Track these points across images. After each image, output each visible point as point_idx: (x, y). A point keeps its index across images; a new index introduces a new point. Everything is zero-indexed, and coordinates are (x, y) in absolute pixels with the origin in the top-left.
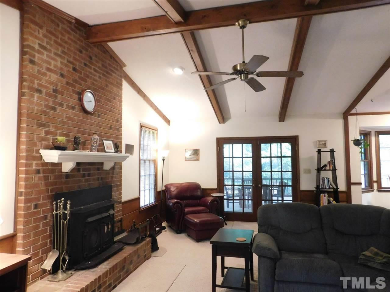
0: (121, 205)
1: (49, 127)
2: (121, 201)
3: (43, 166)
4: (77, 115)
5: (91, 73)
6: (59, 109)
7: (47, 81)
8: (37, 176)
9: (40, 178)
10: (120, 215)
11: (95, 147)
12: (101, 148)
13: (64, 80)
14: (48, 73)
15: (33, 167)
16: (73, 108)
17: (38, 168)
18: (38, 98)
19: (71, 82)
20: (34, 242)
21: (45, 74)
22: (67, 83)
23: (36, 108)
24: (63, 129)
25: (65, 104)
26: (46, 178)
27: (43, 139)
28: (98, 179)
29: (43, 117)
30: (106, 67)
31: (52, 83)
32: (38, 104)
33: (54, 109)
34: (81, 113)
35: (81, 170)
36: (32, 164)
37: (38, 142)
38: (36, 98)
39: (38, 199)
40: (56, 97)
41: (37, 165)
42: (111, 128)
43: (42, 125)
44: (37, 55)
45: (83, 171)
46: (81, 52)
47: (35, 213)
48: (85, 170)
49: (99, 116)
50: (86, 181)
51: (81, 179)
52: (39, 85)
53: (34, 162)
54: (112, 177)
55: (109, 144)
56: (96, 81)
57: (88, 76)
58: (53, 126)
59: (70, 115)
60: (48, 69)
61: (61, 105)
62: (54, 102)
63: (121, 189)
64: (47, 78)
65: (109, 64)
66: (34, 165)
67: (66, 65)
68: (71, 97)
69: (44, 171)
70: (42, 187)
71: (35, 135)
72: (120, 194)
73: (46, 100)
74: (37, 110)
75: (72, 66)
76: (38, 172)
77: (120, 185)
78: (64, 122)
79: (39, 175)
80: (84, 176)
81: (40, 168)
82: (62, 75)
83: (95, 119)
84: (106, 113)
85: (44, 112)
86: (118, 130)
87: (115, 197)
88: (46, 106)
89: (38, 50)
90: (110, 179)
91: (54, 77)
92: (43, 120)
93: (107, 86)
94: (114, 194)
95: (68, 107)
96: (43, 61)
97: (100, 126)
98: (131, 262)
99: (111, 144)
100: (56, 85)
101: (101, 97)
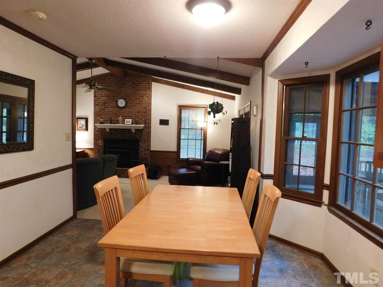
0: (150, 151)
1: (102, 116)
2: (150, 149)
4: (115, 110)
5: (124, 90)
6: (106, 109)
7: (101, 101)
8: (98, 132)
11: (121, 122)
13: (108, 98)
14: (101, 98)
16: (113, 107)
18: (98, 107)
19: (112, 97)
21: (100, 99)
22: (110, 99)
24: (108, 116)
25: (109, 107)
26: (101, 133)
28: (129, 136)
30: (134, 83)
31: (103, 101)
32: (97, 109)
33: (104, 109)
34: (118, 109)
35: (119, 131)
36: (96, 128)
37: (98, 121)
40: (105, 105)
42: (139, 112)
43: (99, 116)
44: (97, 93)
46: (117, 83)
49: (130, 108)
52: (98, 103)
54: (140, 136)
55: (129, 120)
56: (128, 92)
57: (122, 92)
59: (112, 110)
60: (101, 96)
61: (107, 107)
62: (104, 107)
64: (101, 100)
65: (138, 81)
67: (109, 92)
68: (112, 103)
70: (100, 136)
72: (148, 145)
73: (101, 107)
74: (98, 111)
76: (98, 131)
78: (109, 114)
80: (120, 134)
81: (99, 130)
82: (107, 96)
83: (125, 110)
84: (135, 106)
85: (100, 111)
86: (146, 112)
87: (143, 146)
88: (101, 109)
89: (97, 92)
90: (138, 137)
91: (104, 98)
92: (100, 114)
93: (136, 92)
94: (142, 145)
95: (111, 107)
96: (99, 94)
97: (131, 112)
98: (123, 173)
99: (130, 120)
100: (105, 101)
101: (131, 99)
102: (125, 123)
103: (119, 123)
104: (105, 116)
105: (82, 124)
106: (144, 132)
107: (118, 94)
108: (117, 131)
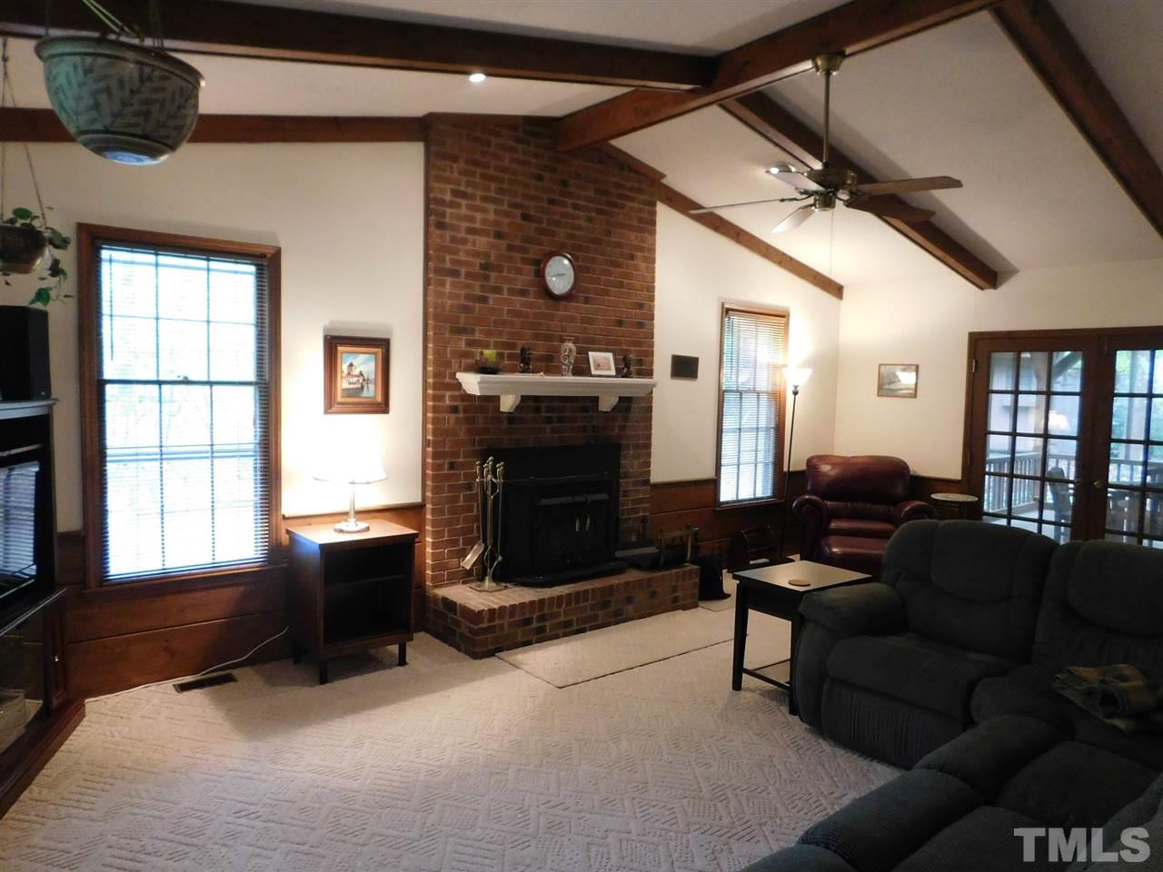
0: (649, 488)
1: (472, 332)
2: (649, 480)
3: (463, 401)
4: (531, 305)
5: (564, 215)
6: (492, 297)
7: (467, 253)
8: (454, 416)
9: (457, 420)
10: (644, 510)
11: (566, 365)
12: (582, 369)
13: (503, 243)
14: (470, 237)
15: (445, 402)
16: (523, 293)
17: (455, 404)
18: (453, 284)
19: (518, 243)
20: (449, 523)
21: (465, 241)
22: (510, 248)
23: (449, 302)
24: (500, 334)
25: (505, 288)
26: (469, 421)
27: (464, 355)
29: (463, 316)
30: (606, 193)
31: (476, 254)
32: (451, 296)
33: (484, 300)
34: (542, 301)
35: (543, 410)
36: (444, 396)
37: (453, 360)
38: (448, 286)
39: (456, 454)
40: (487, 278)
41: (452, 398)
42: (620, 323)
43: (460, 331)
44: (449, 210)
45: (546, 412)
46: (540, 178)
47: (449, 477)
48: (549, 409)
49: (587, 301)
50: (553, 430)
51: (543, 426)
52: (454, 262)
53: (448, 394)
54: (623, 428)
55: (605, 358)
56: (579, 228)
57: (558, 224)
58: (481, 332)
59: (518, 307)
60: (470, 231)
61: (498, 290)
62: (483, 288)
63: (649, 455)
64: (469, 247)
65: (616, 185)
66: (447, 397)
67: (507, 214)
68: (518, 271)
69: (465, 410)
70: (463, 436)
71: (448, 349)
72: (648, 464)
73: (467, 286)
74: (452, 305)
75: (518, 212)
76: (455, 410)
77: (648, 446)
78: (504, 323)
79: (457, 415)
80: (549, 420)
81: (459, 404)
82: (499, 235)
83: (573, 309)
84: (607, 293)
85: (466, 309)
86: (640, 325)
87: (631, 470)
88: (467, 297)
89: (451, 202)
90: (616, 430)
91: (482, 242)
92: (462, 321)
93: (609, 233)
94: (629, 464)
95: (511, 292)
96: (460, 218)
97: (591, 321)
98: (629, 600)
99: (608, 358)
100: (487, 255)
101: (593, 260)
102: (594, 372)
103: (557, 371)
104: (489, 333)
105: (356, 372)
106: (634, 406)
107: (541, 232)
108: (538, 410)
